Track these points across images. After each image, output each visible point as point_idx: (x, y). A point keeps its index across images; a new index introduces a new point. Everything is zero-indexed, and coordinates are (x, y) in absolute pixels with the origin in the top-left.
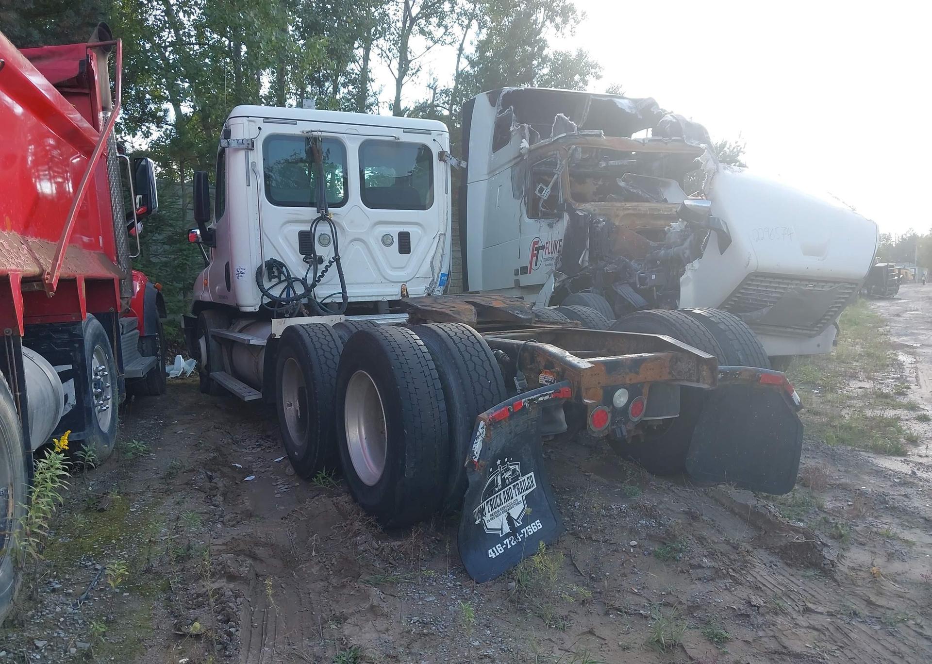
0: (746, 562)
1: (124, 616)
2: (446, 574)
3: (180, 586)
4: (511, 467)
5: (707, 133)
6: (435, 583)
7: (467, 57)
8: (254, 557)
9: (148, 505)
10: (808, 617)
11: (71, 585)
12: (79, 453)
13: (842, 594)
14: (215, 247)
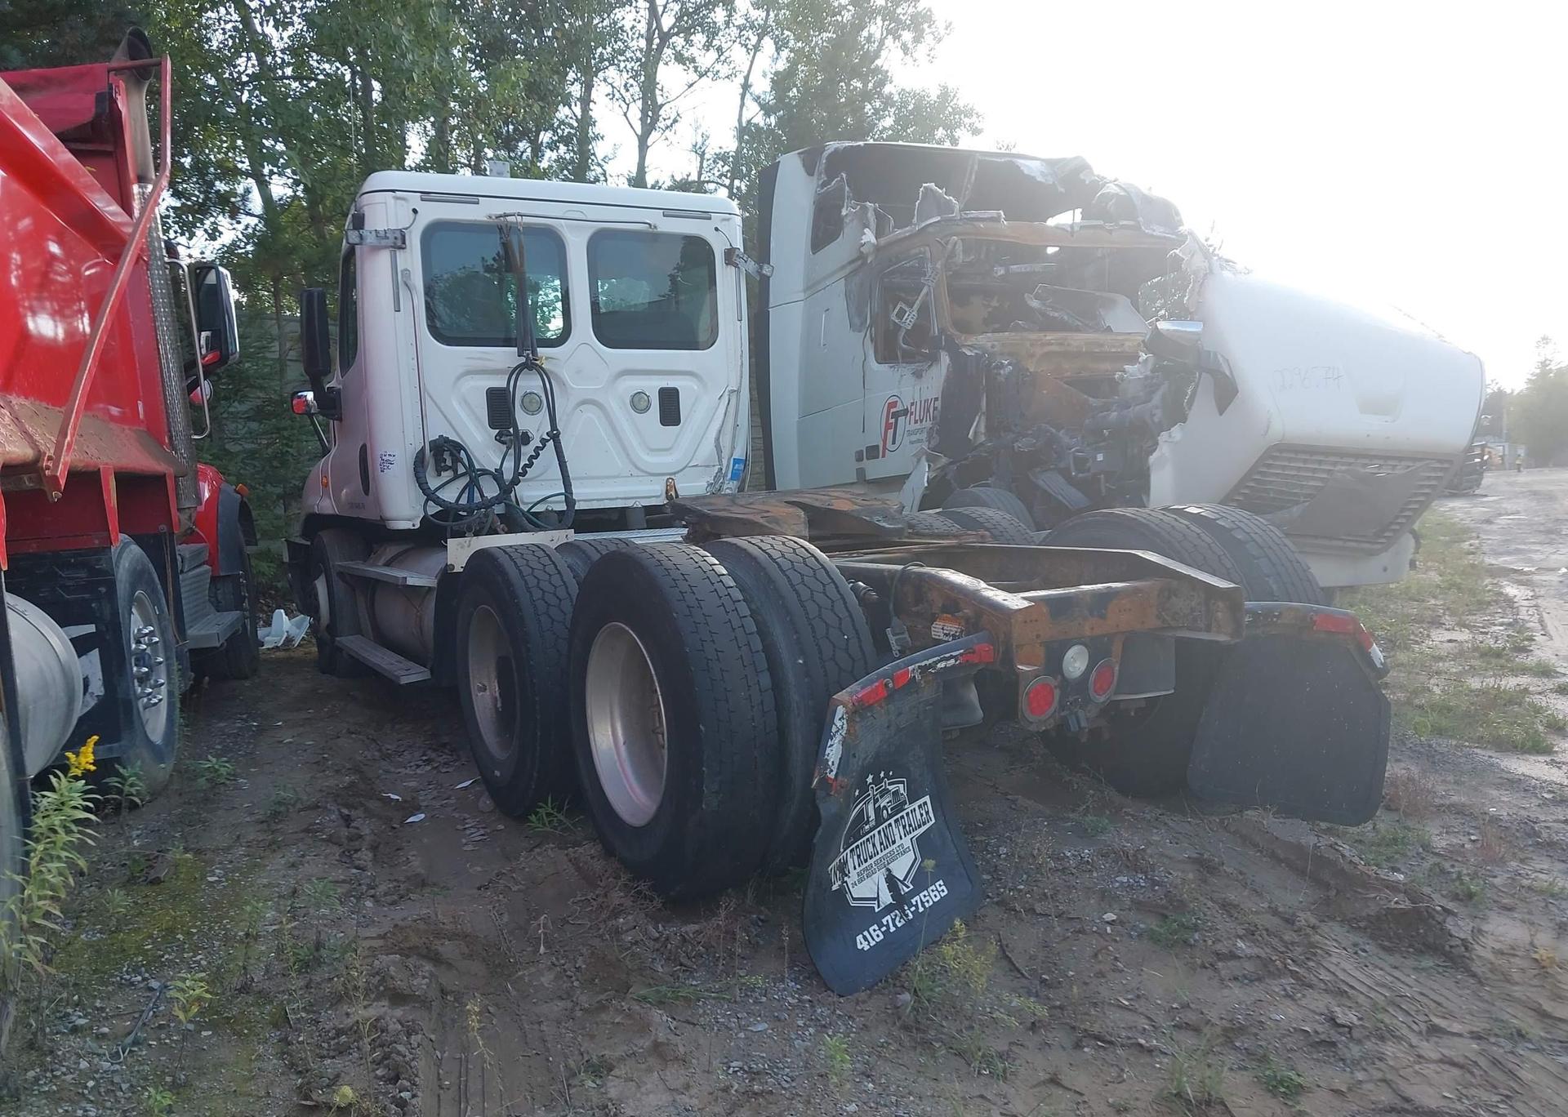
0: (1313, 945)
1: (204, 1073)
2: (782, 981)
3: (304, 1015)
4: (890, 788)
5: (1177, 214)
6: (764, 999)
7: (757, 99)
8: (436, 959)
9: (238, 870)
10: (1437, 1043)
11: (106, 1019)
12: (113, 781)
13: (1487, 997)
14: (340, 419)
